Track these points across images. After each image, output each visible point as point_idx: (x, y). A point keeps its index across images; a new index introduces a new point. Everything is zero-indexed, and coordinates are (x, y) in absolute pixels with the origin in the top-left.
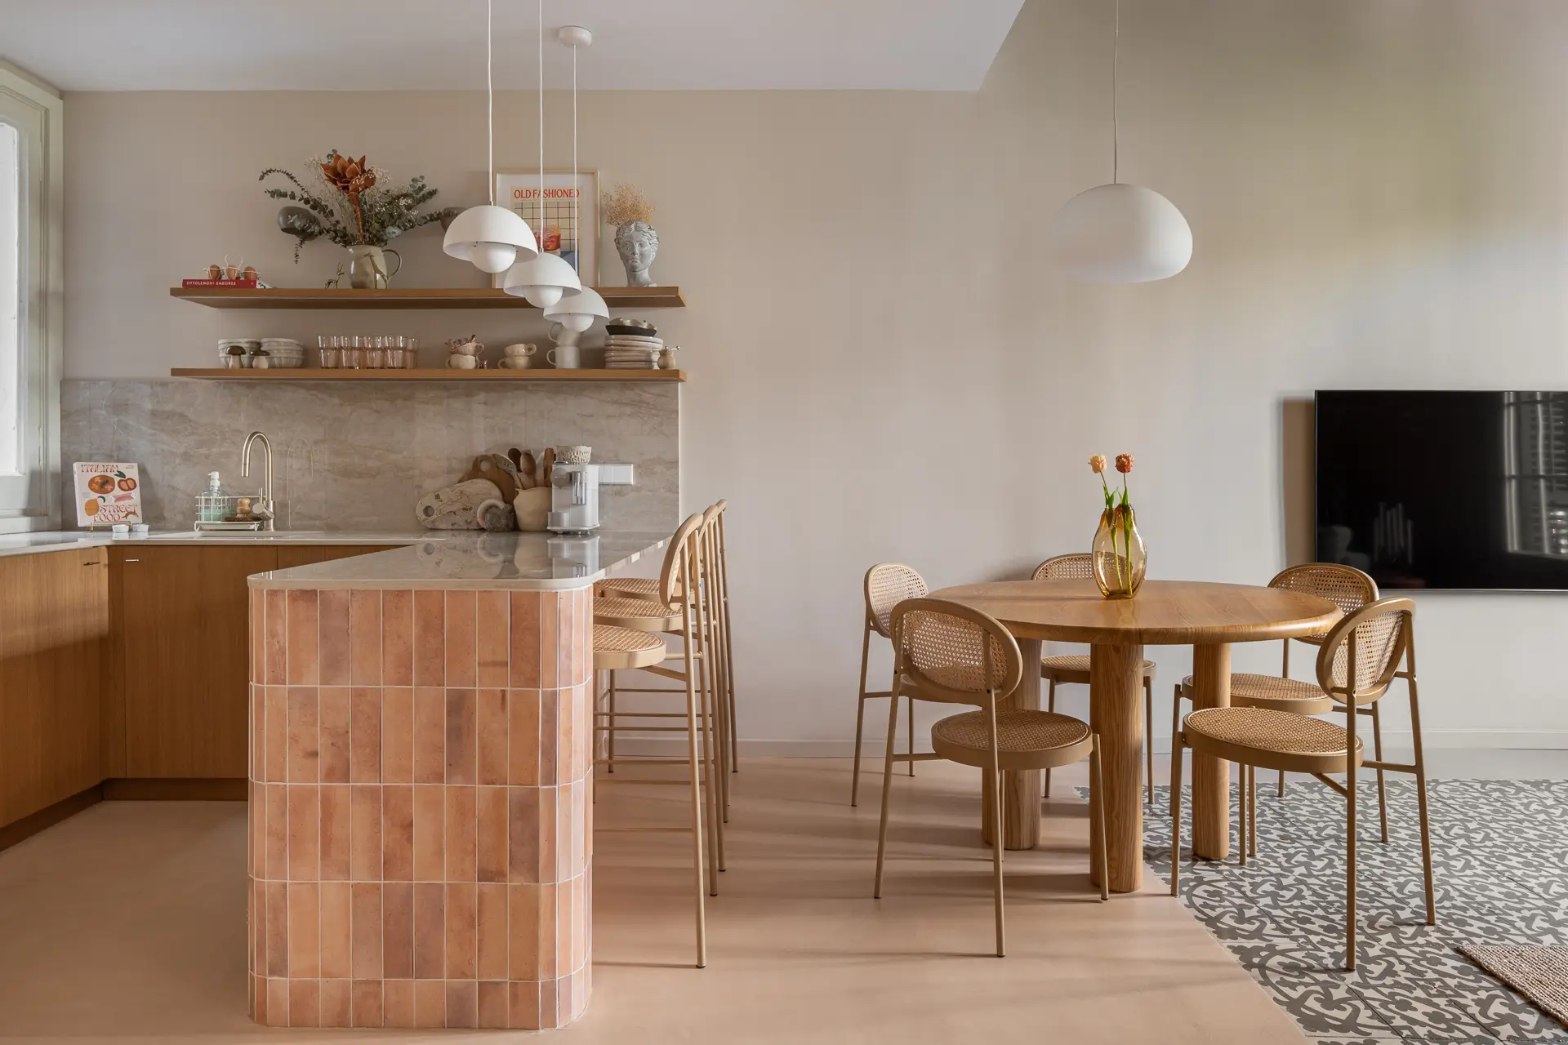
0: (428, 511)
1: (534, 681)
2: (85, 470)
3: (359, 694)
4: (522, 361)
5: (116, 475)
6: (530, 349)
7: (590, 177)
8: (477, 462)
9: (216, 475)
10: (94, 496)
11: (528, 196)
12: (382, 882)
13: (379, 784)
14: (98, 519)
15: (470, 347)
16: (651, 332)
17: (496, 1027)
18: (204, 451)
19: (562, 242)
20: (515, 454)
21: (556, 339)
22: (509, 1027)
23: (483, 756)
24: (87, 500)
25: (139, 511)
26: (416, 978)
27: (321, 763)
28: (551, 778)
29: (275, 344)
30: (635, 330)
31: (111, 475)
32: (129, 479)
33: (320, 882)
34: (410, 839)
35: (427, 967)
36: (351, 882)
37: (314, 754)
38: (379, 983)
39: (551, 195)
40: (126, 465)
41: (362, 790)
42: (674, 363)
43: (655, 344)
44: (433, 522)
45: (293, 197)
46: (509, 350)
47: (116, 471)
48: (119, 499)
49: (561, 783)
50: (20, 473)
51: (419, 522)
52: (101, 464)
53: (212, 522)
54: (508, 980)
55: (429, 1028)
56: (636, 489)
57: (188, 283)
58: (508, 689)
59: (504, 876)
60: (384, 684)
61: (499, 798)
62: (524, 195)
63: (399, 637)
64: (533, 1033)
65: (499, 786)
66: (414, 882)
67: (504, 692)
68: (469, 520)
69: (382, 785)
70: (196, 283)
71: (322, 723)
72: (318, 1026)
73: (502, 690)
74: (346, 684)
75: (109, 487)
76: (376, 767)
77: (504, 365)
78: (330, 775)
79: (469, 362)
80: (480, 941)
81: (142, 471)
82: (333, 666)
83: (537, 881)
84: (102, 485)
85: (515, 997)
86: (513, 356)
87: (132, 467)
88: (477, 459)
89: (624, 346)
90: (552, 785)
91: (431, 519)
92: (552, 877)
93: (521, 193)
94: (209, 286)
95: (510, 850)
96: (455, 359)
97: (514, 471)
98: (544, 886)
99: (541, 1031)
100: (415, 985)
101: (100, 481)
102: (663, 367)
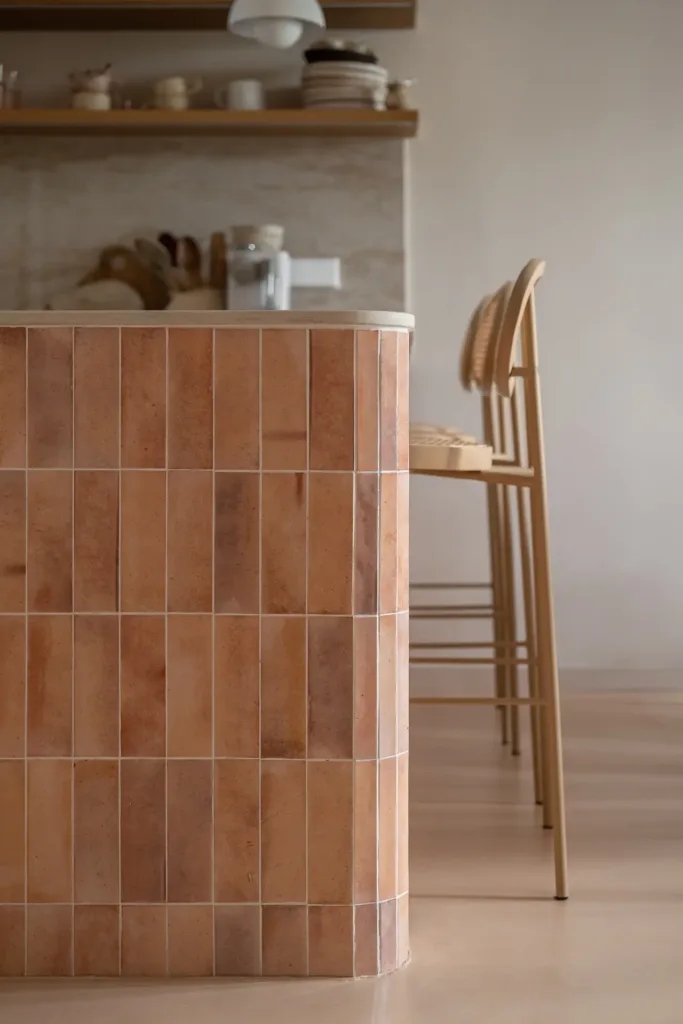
1: (345, 460)
3: (87, 481)
4: (179, 103)
6: (191, 85)
8: (107, 255)
12: (120, 758)
13: (114, 613)
15: (102, 81)
16: (370, 59)
17: (292, 973)
20: (167, 240)
22: (308, 972)
23: (270, 572)
26: (169, 901)
27: (28, 584)
28: (369, 604)
30: (348, 55)
33: (26, 758)
34: (160, 695)
35: (187, 886)
36: (73, 758)
37: (20, 570)
38: (115, 908)
41: (89, 622)
42: (410, 102)
43: (377, 77)
46: (160, 86)
49: (382, 613)
54: (306, 903)
55: (191, 976)
56: (342, 294)
58: (307, 471)
59: (302, 749)
60: (122, 466)
61: (293, 634)
63: (146, 397)
64: (346, 981)
65: (293, 615)
66: (167, 758)
67: (300, 477)
69: (120, 614)
71: (32, 524)
72: (22, 975)
73: (297, 474)
74: (67, 466)
76: (109, 585)
77: (152, 107)
78: (43, 599)
79: (102, 102)
80: (265, 846)
82: (48, 439)
83: (350, 755)
85: (317, 930)
86: (166, 95)
88: (107, 251)
89: (333, 79)
90: (371, 613)
92: (372, 751)
95: (310, 712)
96: (81, 99)
97: (166, 263)
98: (359, 763)
99: (357, 979)
100: (169, 909)
102: (393, 107)
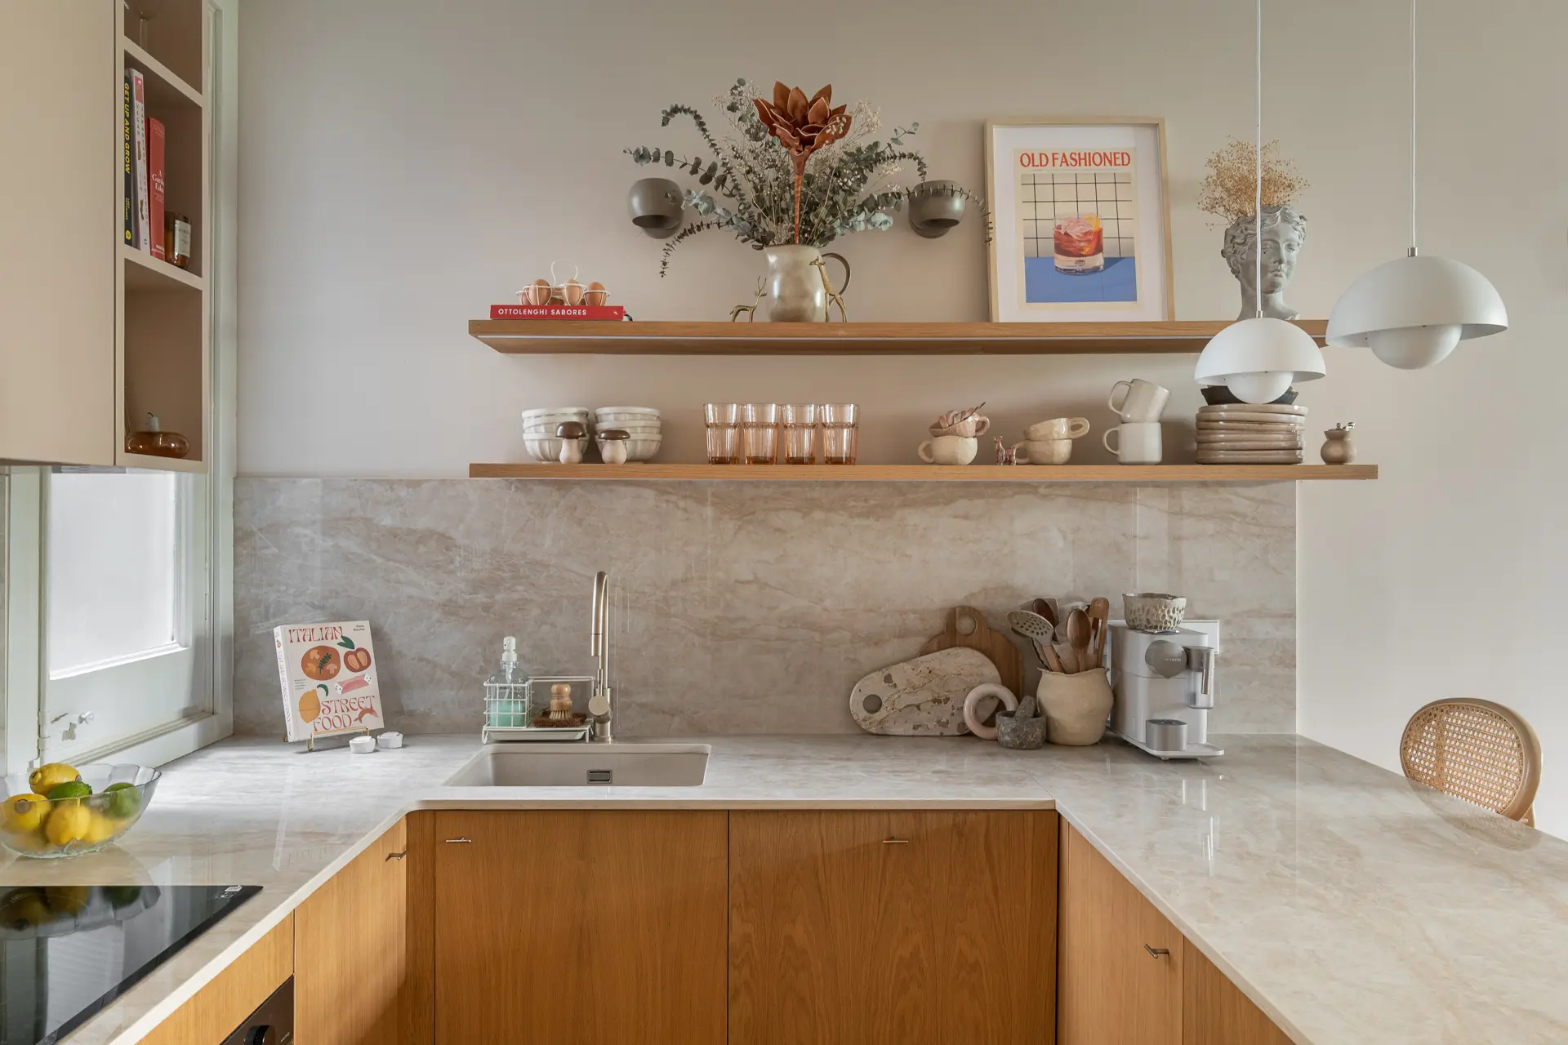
0: (873, 704)
2: (295, 639)
5: (340, 644)
6: (1074, 428)
7: (1149, 132)
8: (953, 616)
9: (510, 642)
10: (312, 684)
11: (1044, 163)
14: (320, 727)
15: (968, 423)
18: (481, 598)
19: (1105, 243)
20: (1046, 610)
21: (1120, 410)
24: (301, 693)
25: (378, 708)
29: (627, 416)
31: (333, 644)
32: (359, 650)
39: (1083, 162)
40: (353, 624)
44: (881, 722)
45: (670, 159)
46: (1040, 429)
47: (339, 636)
48: (347, 687)
50: (181, 646)
51: (856, 724)
52: (317, 627)
53: (512, 728)
57: (501, 312)
62: (1037, 162)
68: (944, 720)
70: (516, 312)
75: (331, 667)
81: (377, 634)
84: (321, 663)
86: (1048, 439)
87: (361, 628)
88: (954, 609)
89: (1261, 422)
91: (878, 716)
93: (1031, 159)
94: (539, 317)
96: (942, 444)
97: (1043, 639)
101: (318, 657)
102: (1336, 461)
